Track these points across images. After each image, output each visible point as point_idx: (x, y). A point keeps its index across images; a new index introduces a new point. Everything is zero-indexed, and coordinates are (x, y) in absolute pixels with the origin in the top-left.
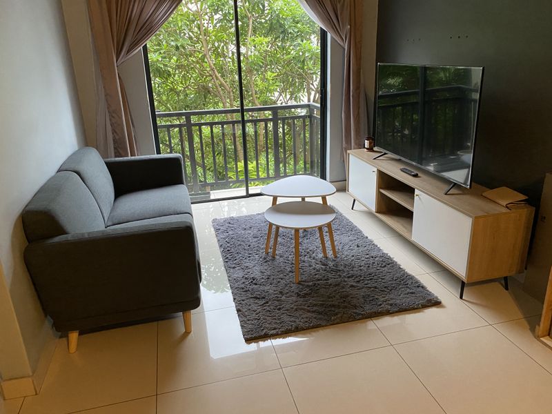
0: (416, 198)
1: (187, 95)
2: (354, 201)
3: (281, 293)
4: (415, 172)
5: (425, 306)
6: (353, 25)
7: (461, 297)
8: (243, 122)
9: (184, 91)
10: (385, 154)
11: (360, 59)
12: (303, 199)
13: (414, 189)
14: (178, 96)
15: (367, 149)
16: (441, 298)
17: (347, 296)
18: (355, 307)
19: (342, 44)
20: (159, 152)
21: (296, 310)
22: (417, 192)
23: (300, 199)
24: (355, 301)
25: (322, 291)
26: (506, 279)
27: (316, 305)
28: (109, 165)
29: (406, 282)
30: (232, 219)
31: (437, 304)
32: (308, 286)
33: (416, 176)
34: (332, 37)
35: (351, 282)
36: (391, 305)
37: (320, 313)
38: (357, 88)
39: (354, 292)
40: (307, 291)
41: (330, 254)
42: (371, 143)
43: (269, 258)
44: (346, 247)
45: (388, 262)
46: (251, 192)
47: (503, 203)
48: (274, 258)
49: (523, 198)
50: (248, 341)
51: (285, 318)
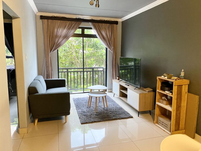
0: (128, 91)
1: (66, 64)
2: (114, 94)
3: (91, 114)
5: (128, 118)
6: (114, 47)
7: (138, 116)
8: (84, 72)
9: (65, 63)
10: (122, 80)
11: (116, 56)
12: (99, 90)
13: (127, 88)
14: (63, 64)
16: (133, 116)
17: (109, 115)
18: (110, 117)
19: (111, 51)
20: (59, 78)
21: (95, 118)
22: (128, 89)
23: (98, 91)
24: (111, 116)
25: (102, 114)
26: (150, 111)
27: (100, 117)
28: (45, 80)
29: (125, 113)
30: (79, 98)
31: (132, 117)
32: (99, 113)
33: (128, 85)
34: (109, 50)
35: (111, 112)
36: (120, 117)
37: (101, 119)
38: (115, 63)
39: (111, 115)
40: (98, 114)
41: (106, 107)
42: (118, 78)
43: (89, 107)
44: (111, 105)
45: (121, 109)
46: (85, 92)
47: (147, 91)
48: (90, 107)
49: (152, 90)
50: (82, 124)
51: (92, 119)
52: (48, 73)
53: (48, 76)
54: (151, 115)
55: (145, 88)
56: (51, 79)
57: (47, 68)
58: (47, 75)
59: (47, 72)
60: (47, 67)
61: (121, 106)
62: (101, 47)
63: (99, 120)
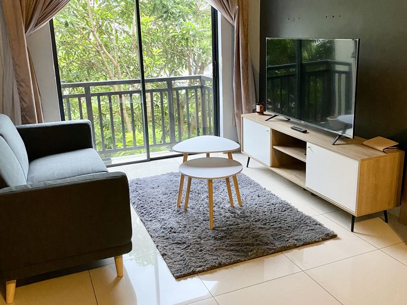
0: (308, 149)
2: (249, 158)
3: (199, 237)
4: (304, 129)
5: (324, 240)
7: (352, 231)
10: (275, 116)
12: (208, 155)
13: (306, 142)
15: (258, 113)
16: (336, 232)
17: (258, 236)
18: (267, 244)
21: (216, 250)
22: (308, 145)
23: (205, 156)
24: (265, 240)
25: (235, 234)
26: (385, 212)
27: (232, 245)
29: (304, 221)
30: (138, 180)
31: (334, 236)
32: (222, 231)
33: (305, 132)
35: (259, 224)
36: (297, 240)
37: (238, 251)
38: (246, 60)
39: (262, 232)
40: (222, 234)
41: (236, 204)
42: (261, 108)
43: (182, 211)
44: (249, 198)
45: (287, 207)
46: (151, 157)
47: (381, 149)
48: (186, 211)
49: (396, 144)
50: (178, 278)
51: (207, 257)
52: (25, 105)
53: (27, 115)
54: (386, 221)
55: (368, 137)
56: (37, 125)
57: (19, 85)
58: (23, 110)
59: (22, 99)
60: (21, 82)
61: (283, 199)
62: (178, 11)
63: (235, 258)
